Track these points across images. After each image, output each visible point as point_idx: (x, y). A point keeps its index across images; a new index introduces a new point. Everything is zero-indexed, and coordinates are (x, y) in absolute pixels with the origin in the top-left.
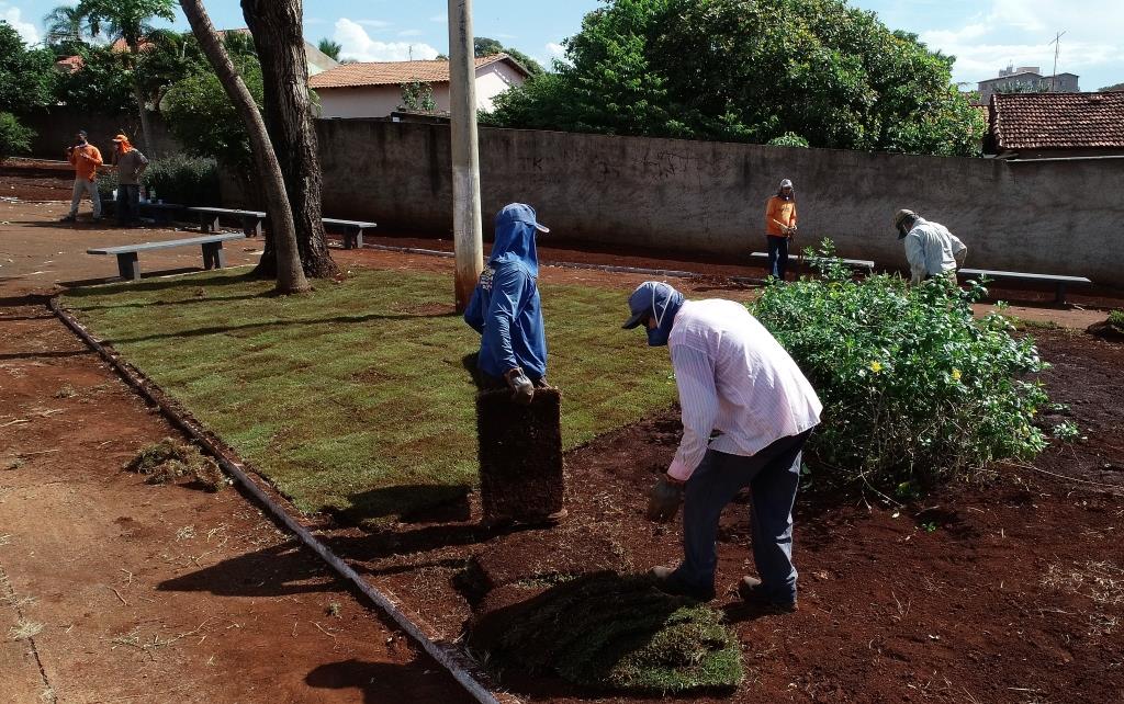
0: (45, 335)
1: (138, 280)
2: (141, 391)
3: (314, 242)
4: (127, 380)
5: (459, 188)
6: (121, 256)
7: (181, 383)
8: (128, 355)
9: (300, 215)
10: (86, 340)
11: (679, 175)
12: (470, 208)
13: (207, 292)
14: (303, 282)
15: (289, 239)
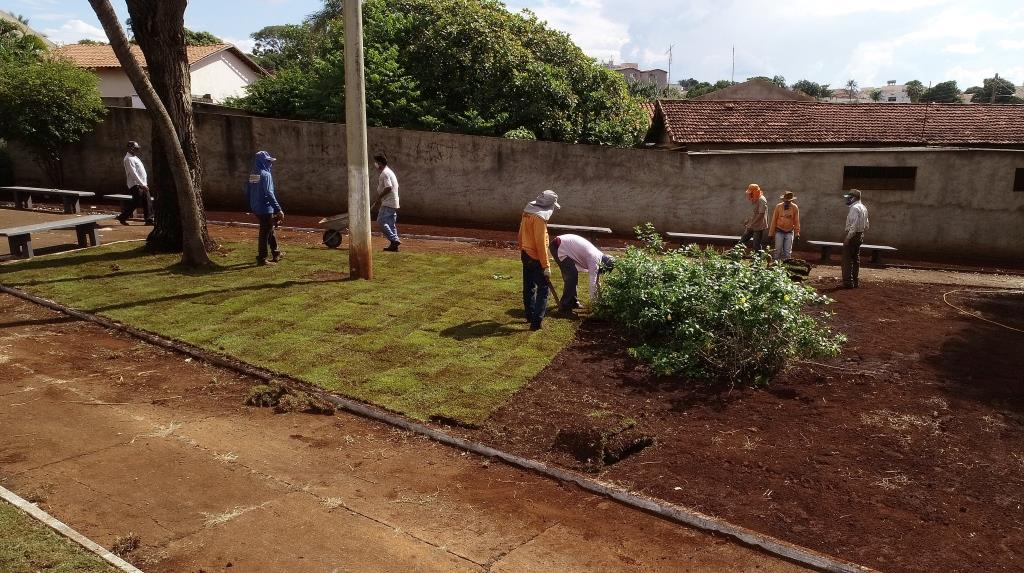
5: (354, 183)
11: (446, 161)
15: (195, 222)
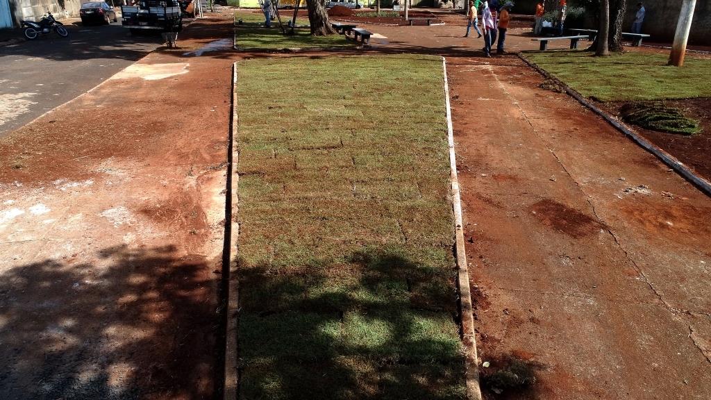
0: (517, 61)
1: (546, 50)
2: (543, 75)
3: (616, 37)
4: (539, 72)
5: (683, 10)
6: (542, 41)
7: (556, 73)
8: (541, 67)
9: (613, 26)
10: (528, 63)
12: (687, 19)
13: (569, 54)
14: (606, 52)
15: (605, 34)
